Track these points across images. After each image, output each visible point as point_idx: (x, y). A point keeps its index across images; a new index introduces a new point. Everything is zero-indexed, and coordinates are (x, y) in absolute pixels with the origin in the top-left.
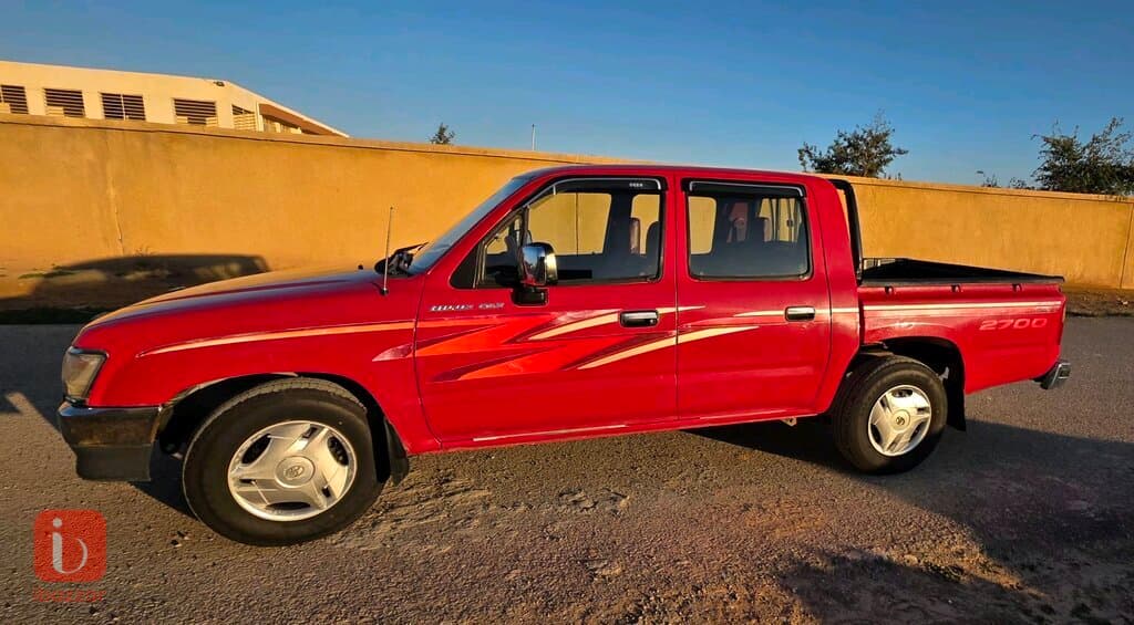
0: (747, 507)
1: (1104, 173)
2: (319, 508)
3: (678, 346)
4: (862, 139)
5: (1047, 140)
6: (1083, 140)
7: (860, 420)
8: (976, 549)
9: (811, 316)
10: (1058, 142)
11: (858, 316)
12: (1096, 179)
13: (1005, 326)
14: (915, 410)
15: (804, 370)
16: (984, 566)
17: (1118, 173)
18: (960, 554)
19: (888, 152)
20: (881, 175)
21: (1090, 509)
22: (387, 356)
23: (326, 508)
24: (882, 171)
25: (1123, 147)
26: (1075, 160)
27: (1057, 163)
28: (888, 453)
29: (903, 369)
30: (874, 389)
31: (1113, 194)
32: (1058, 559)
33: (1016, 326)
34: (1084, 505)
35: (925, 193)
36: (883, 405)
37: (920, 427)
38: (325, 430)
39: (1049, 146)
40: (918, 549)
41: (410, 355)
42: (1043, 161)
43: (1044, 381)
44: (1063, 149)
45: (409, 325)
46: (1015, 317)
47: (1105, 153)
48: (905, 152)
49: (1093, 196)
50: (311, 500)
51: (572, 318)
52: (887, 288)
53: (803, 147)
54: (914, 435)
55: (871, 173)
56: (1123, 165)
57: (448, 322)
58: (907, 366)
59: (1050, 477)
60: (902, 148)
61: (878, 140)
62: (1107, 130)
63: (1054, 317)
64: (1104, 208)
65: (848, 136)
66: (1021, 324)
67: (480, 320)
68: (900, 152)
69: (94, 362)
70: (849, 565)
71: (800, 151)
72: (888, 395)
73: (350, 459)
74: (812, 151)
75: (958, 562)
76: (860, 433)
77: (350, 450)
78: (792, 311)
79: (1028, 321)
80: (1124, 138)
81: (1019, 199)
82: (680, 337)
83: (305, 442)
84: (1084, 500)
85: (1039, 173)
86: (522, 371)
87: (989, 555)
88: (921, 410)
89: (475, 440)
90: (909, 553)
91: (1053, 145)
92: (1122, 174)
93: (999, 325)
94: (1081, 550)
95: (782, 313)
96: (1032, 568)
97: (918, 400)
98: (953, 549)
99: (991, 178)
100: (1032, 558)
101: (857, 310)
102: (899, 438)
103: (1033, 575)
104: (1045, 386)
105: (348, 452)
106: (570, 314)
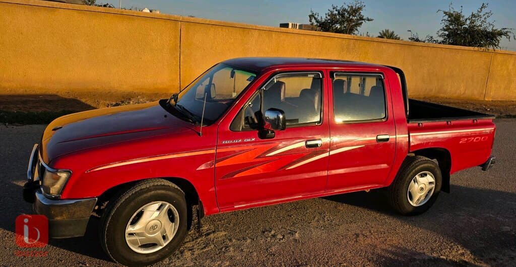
0: (357, 235)
1: (478, 35)
2: (161, 246)
3: (330, 156)
4: (347, 11)
5: (445, 13)
6: (466, 14)
7: (404, 190)
8: (469, 252)
9: (388, 139)
10: (452, 15)
11: (408, 138)
12: (473, 38)
13: (470, 141)
14: (428, 183)
15: (384, 166)
16: (474, 259)
17: (485, 35)
18: (463, 254)
19: (361, 19)
20: (356, 32)
21: (512, 230)
22: (202, 167)
23: (165, 245)
24: (357, 30)
25: (488, 20)
26: (462, 26)
27: (451, 27)
28: (414, 205)
29: (424, 163)
30: (412, 173)
31: (482, 46)
32: (504, 255)
33: (474, 141)
34: (508, 228)
35: (383, 44)
36: (414, 182)
37: (430, 191)
38: (168, 205)
39: (447, 17)
40: (445, 253)
41: (213, 166)
42: (443, 26)
43: (484, 166)
44: (455, 19)
45: (213, 151)
46: (475, 136)
47: (478, 23)
48: (371, 20)
49: (471, 48)
50: (159, 242)
51: (284, 144)
52: (419, 124)
53: (311, 14)
54: (427, 196)
55: (350, 31)
56: (488, 30)
57: (230, 149)
58: (426, 162)
59: (488, 215)
60: (369, 18)
61: (355, 11)
62: (479, 10)
63: (491, 136)
64: (477, 55)
65: (338, 8)
66: (477, 139)
67: (245, 147)
68: (369, 20)
69: (64, 176)
70: (418, 262)
71: (310, 16)
72: (417, 176)
73: (176, 219)
74: (316, 16)
75: (463, 258)
76: (404, 195)
77: (177, 215)
78: (380, 137)
79: (480, 138)
80: (489, 14)
81: (433, 49)
82: (331, 152)
83: (158, 213)
84: (508, 226)
85: (441, 32)
86: (262, 172)
87: (475, 255)
88: (430, 183)
89: (235, 207)
90: (442, 255)
91: (449, 17)
92: (487, 36)
93: (468, 140)
94: (513, 251)
95: (375, 138)
96: (495, 260)
97: (430, 178)
98: (459, 252)
99: (415, 35)
100: (493, 255)
101: (407, 136)
102: (421, 196)
103: (496, 263)
104: (484, 169)
105: (176, 216)
106: (283, 143)
